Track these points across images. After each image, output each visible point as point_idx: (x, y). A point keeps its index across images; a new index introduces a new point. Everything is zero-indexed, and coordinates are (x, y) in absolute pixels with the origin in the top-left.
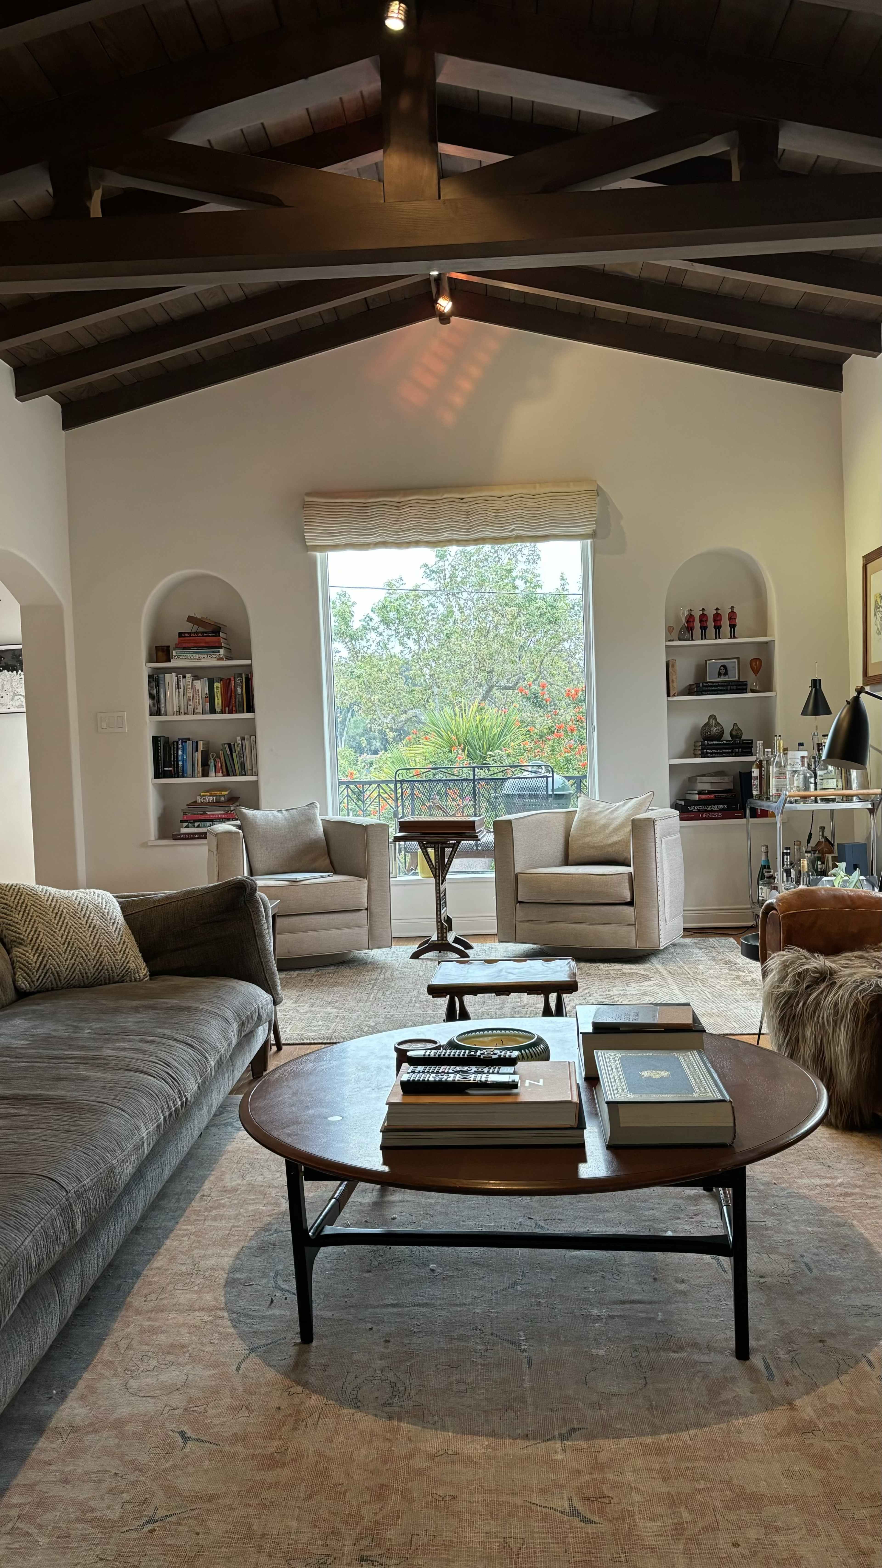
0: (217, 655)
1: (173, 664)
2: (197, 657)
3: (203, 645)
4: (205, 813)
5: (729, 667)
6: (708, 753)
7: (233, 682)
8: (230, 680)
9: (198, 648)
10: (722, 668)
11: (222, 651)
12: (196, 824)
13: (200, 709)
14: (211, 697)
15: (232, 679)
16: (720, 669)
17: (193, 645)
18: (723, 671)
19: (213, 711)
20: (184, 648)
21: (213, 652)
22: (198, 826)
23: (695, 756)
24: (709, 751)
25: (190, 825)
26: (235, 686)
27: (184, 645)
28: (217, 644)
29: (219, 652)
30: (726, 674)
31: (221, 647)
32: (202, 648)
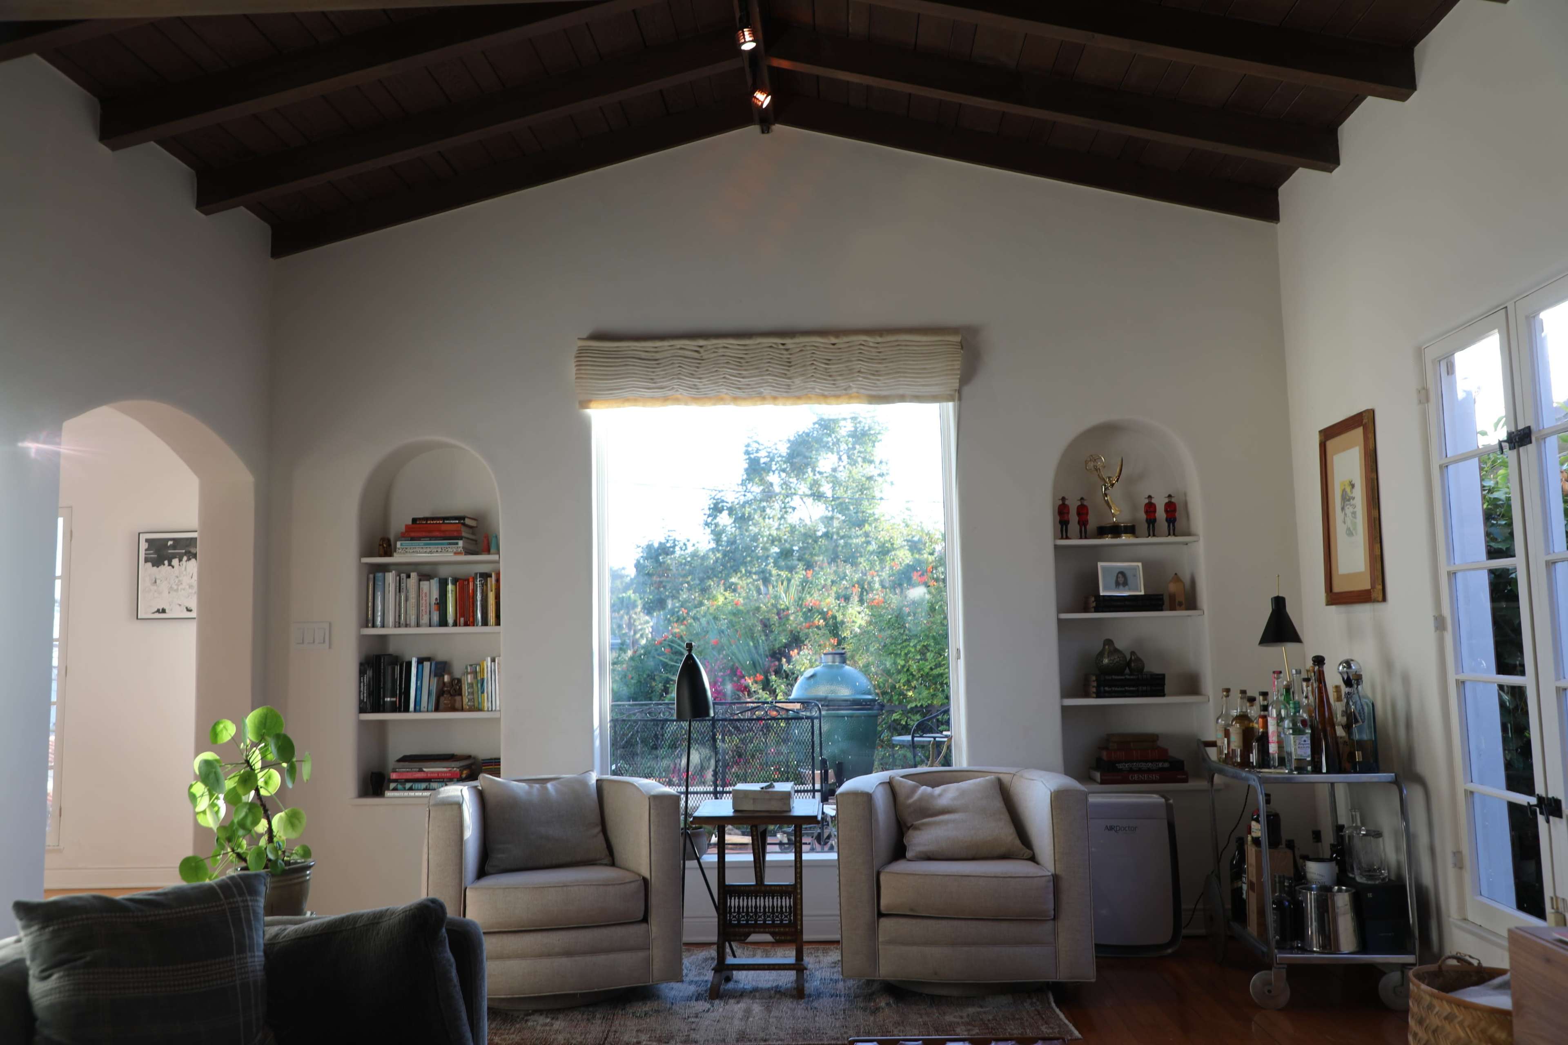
0: (454, 548)
1: (396, 558)
2: (428, 550)
3: (437, 534)
4: (421, 770)
5: (1129, 575)
6: (1105, 692)
7: (471, 584)
8: (468, 581)
9: (431, 538)
10: (1120, 575)
11: (461, 543)
12: (408, 785)
13: (425, 619)
14: (442, 604)
15: (471, 580)
16: (1117, 577)
17: (424, 534)
18: (1121, 580)
19: (443, 623)
20: (412, 539)
21: (450, 544)
22: (411, 789)
23: (1086, 695)
24: (1107, 689)
25: (400, 787)
26: (473, 590)
27: (413, 534)
28: (455, 534)
29: (457, 544)
30: (1125, 584)
31: (461, 538)
32: (436, 538)
